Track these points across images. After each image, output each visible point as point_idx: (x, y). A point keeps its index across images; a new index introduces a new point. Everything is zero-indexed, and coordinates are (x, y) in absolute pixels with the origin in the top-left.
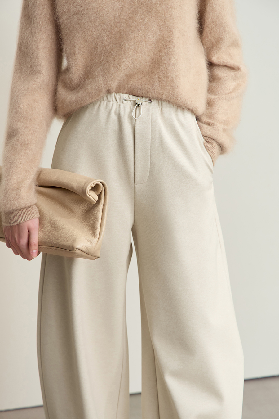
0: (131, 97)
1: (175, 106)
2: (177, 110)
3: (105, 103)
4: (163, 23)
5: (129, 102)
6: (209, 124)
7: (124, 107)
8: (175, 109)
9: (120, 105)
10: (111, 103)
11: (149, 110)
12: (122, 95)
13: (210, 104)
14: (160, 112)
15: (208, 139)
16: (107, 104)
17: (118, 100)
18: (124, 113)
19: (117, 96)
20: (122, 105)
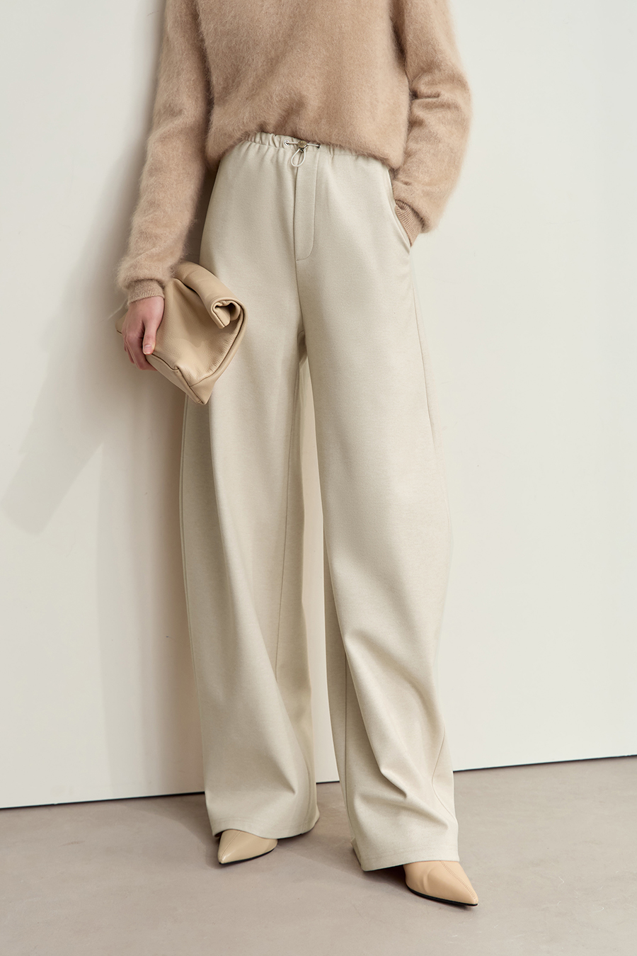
0: (295, 140)
1: (354, 154)
2: (357, 158)
3: (258, 146)
4: (329, 39)
5: (292, 146)
6: (406, 183)
7: (285, 153)
8: (354, 158)
9: (279, 150)
10: (266, 147)
11: (315, 156)
12: (283, 137)
13: (408, 154)
14: (330, 161)
15: (401, 203)
16: (260, 147)
17: (277, 144)
18: (284, 160)
19: (276, 138)
20: (282, 150)
